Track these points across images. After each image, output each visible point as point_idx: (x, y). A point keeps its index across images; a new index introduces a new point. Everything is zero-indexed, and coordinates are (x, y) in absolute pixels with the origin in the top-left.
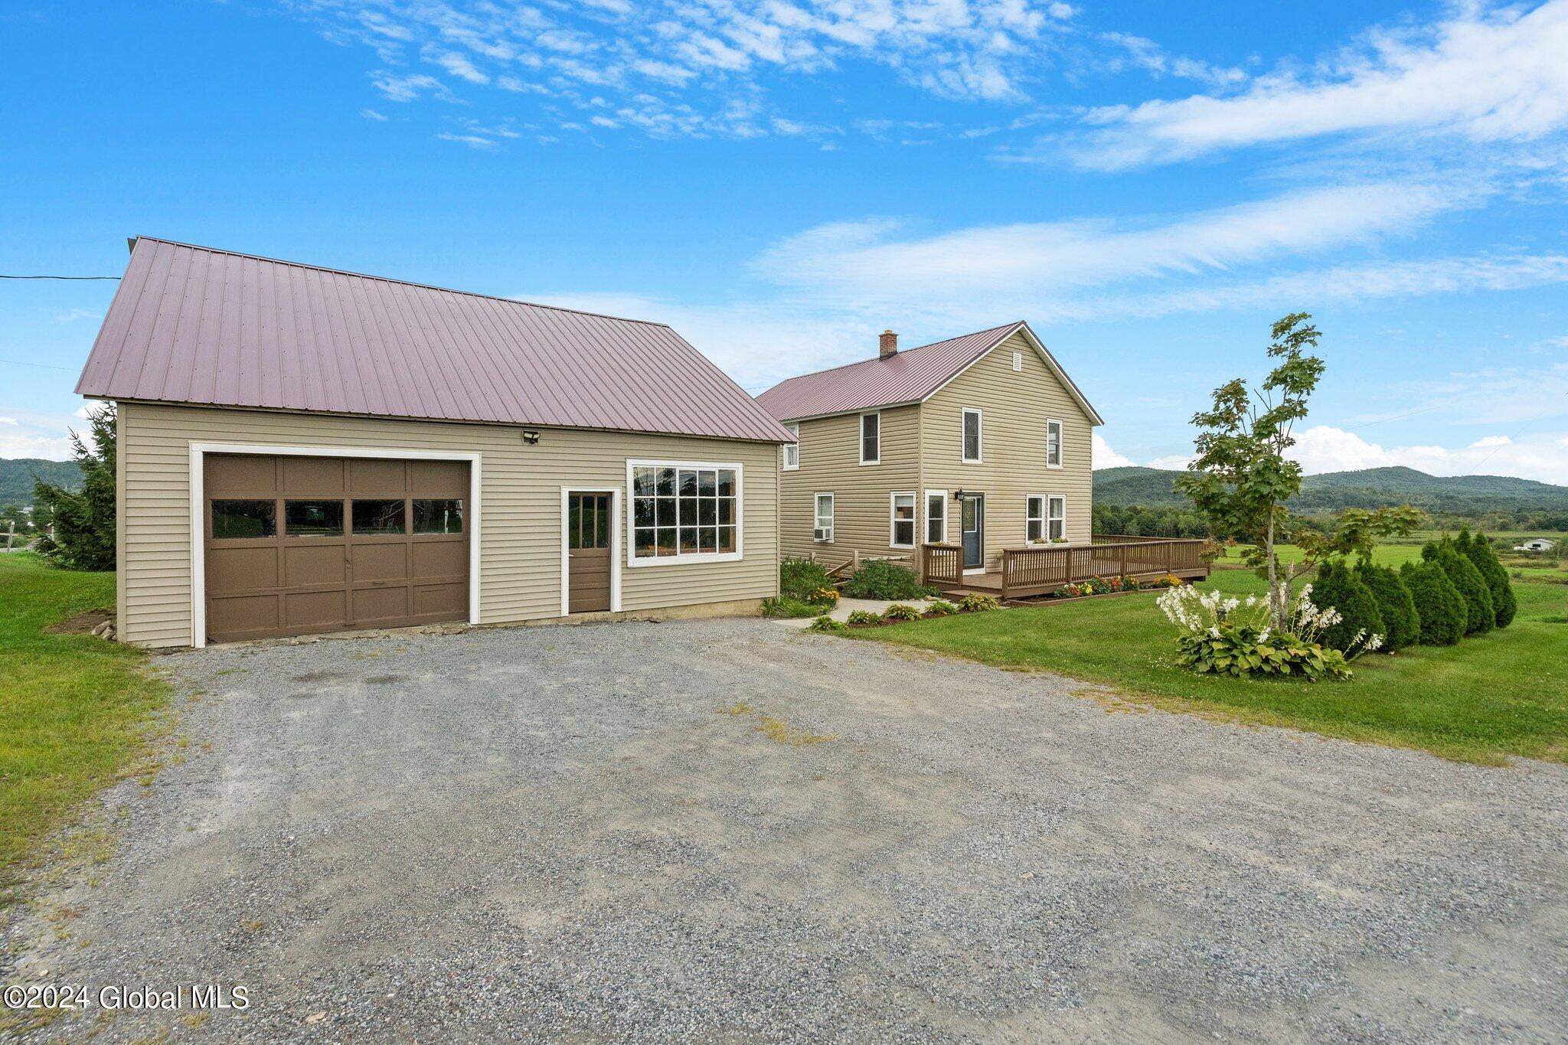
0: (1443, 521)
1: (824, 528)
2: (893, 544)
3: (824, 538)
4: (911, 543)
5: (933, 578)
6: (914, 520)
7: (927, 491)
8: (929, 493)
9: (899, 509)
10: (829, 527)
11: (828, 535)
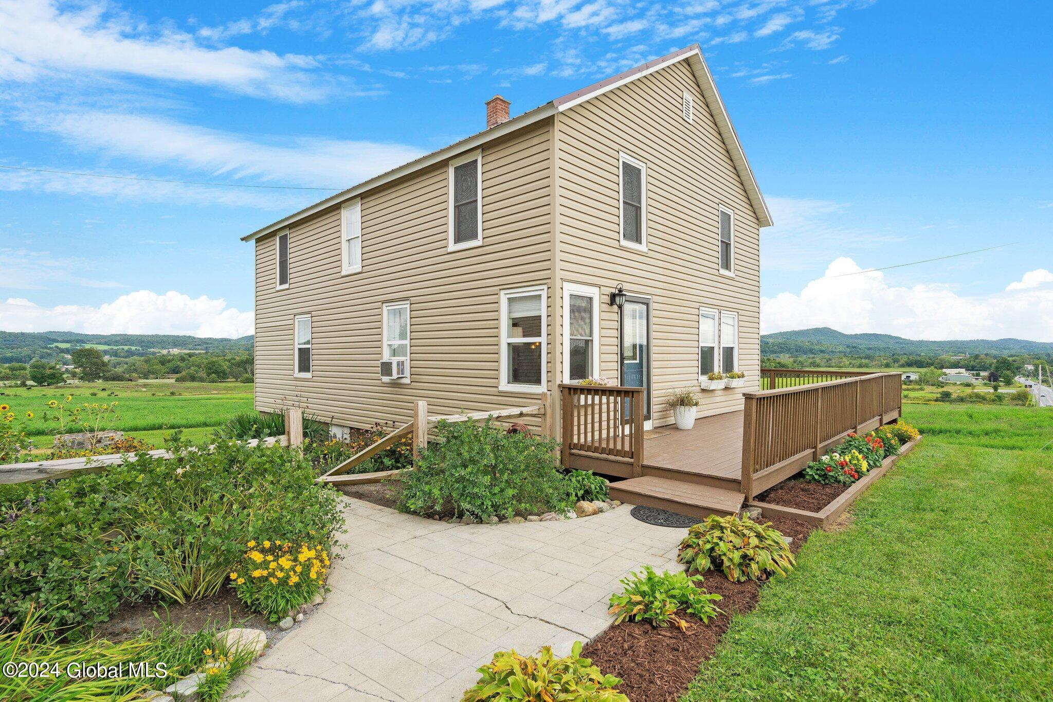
0: (853, 362)
1: (395, 361)
2: (504, 385)
3: (395, 375)
4: (538, 381)
5: (582, 447)
6: (543, 339)
7: (566, 285)
8: (570, 289)
9: (515, 323)
10: (401, 359)
11: (401, 370)
